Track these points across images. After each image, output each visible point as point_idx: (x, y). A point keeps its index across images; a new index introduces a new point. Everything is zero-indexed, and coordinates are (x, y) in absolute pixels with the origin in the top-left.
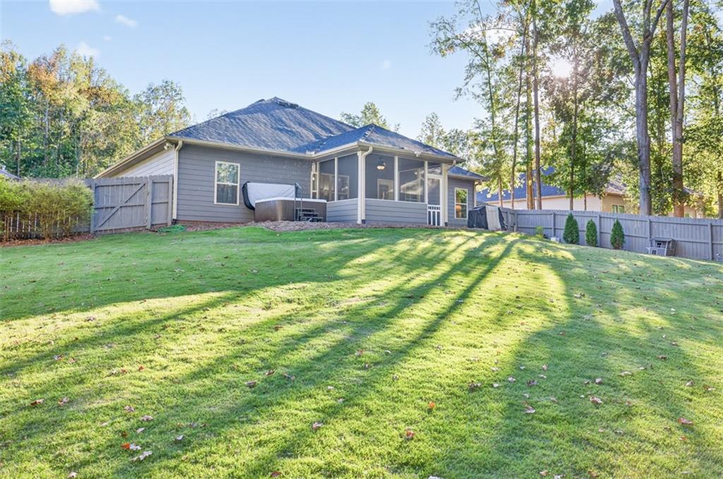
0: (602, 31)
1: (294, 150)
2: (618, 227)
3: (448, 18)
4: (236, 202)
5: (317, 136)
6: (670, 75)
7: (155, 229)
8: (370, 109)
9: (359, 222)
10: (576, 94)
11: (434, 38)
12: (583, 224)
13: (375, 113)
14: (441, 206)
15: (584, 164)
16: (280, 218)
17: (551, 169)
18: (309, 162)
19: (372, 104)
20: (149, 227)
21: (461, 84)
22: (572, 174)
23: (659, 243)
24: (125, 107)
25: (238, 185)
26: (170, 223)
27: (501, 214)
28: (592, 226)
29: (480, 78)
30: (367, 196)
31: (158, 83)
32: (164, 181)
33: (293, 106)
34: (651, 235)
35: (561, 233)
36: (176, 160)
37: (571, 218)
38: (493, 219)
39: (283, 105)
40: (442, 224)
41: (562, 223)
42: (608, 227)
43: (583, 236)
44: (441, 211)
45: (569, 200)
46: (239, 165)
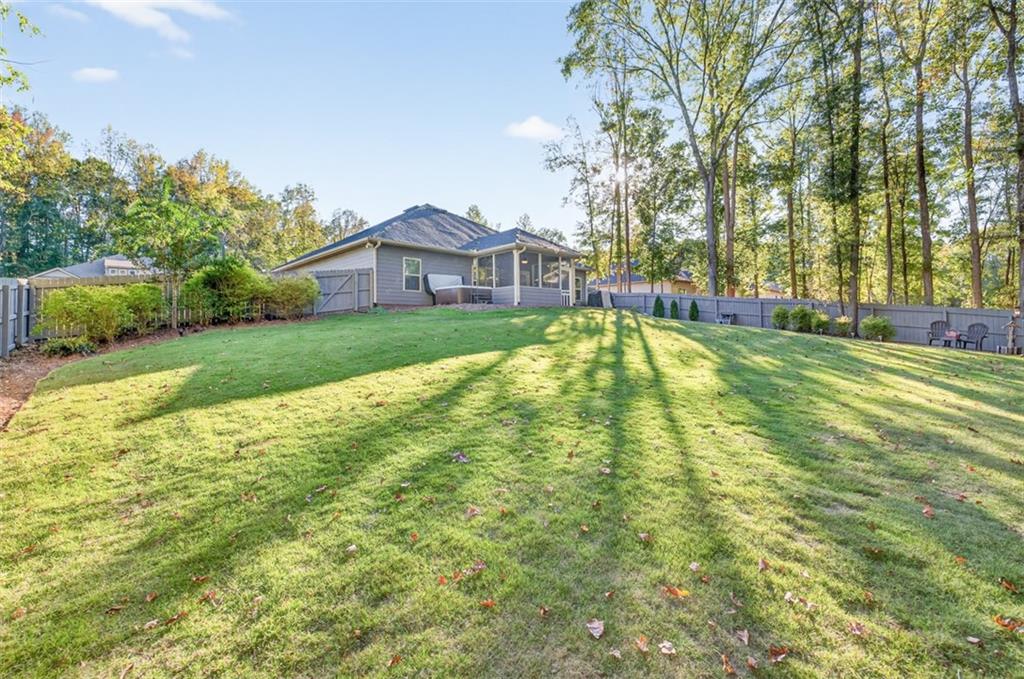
0: (674, 156)
1: (460, 248)
2: (694, 305)
3: (557, 142)
4: (418, 289)
5: (471, 237)
6: (725, 190)
7: (362, 311)
8: (474, 210)
9: (516, 304)
10: (655, 203)
11: (545, 157)
12: (668, 304)
13: (478, 214)
14: (570, 291)
15: (661, 258)
16: (459, 301)
17: (637, 262)
18: (470, 258)
19: (476, 207)
20: (356, 309)
21: (566, 195)
22: (652, 266)
23: (724, 316)
24: (260, 206)
25: (420, 276)
26: (371, 306)
27: (612, 297)
28: (674, 305)
29: (581, 189)
30: (521, 284)
31: (293, 186)
32: (366, 273)
33: (444, 212)
34: (718, 309)
35: (652, 310)
36: (375, 256)
37: (658, 299)
38: (607, 301)
39: (437, 211)
40: (571, 305)
41: (652, 303)
42: (687, 305)
43: (668, 313)
44: (570, 295)
45: (650, 286)
46: (420, 260)
